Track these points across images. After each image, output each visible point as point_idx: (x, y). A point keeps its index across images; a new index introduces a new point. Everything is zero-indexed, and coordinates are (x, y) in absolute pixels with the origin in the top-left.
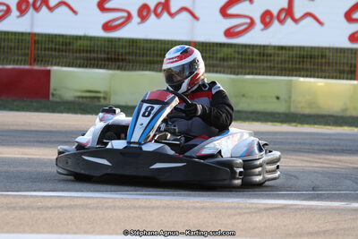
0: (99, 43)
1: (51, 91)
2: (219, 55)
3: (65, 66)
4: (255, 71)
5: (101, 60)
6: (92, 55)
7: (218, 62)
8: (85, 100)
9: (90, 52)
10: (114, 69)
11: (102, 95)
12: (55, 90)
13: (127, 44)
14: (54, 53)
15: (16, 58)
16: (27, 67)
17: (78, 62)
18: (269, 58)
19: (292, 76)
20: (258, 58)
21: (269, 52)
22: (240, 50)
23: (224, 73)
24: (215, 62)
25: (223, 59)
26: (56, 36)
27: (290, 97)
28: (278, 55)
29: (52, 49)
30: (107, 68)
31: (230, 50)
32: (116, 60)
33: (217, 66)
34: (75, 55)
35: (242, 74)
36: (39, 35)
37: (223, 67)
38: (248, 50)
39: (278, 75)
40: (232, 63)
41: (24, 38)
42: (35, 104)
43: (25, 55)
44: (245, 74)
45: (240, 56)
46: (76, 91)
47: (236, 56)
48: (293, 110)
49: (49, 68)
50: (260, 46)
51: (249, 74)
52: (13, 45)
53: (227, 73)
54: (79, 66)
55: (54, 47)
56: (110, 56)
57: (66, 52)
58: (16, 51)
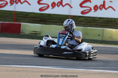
0: (38, 15)
1: (21, 31)
2: (79, 20)
3: (26, 23)
4: (91, 26)
5: (39, 21)
6: (35, 19)
7: (79, 22)
8: (32, 34)
10: (43, 24)
11: (38, 33)
12: (22, 31)
13: (47, 16)
15: (9, 19)
16: (13, 23)
17: (31, 21)
18: (96, 22)
19: (104, 28)
21: (96, 19)
22: (86, 18)
23: (80, 26)
24: (77, 22)
25: (80, 22)
26: (23, 12)
27: (103, 35)
28: (99, 20)
29: (21, 17)
30: (40, 24)
31: (83, 18)
33: (78, 24)
34: (29, 19)
35: (86, 27)
36: (17, 12)
37: (81, 24)
38: (89, 19)
39: (99, 27)
40: (83, 23)
41: (12, 13)
42: (15, 35)
43: (12, 18)
44: (88, 27)
46: (29, 31)
47: (85, 20)
48: (104, 39)
49: (20, 23)
50: (93, 17)
51: (89, 27)
52: (8, 15)
53: (82, 26)
54: (31, 23)
56: (41, 20)
57: (26, 18)
58: (9, 17)
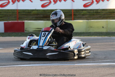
0: (41, 11)
1: (25, 29)
2: (82, 14)
3: (29, 20)
4: (94, 18)
5: (42, 17)
6: (38, 16)
7: (82, 16)
8: (36, 31)
9: (38, 15)
10: (46, 20)
12: (26, 29)
13: (50, 11)
14: (25, 16)
15: (12, 18)
16: (16, 21)
17: (34, 18)
18: (99, 14)
19: (108, 19)
20: (95, 14)
21: (99, 11)
22: (89, 11)
23: (84, 20)
24: (80, 16)
26: (26, 10)
27: (107, 27)
28: (102, 12)
29: (24, 15)
30: (44, 20)
31: (85, 11)
32: (46, 17)
33: (81, 17)
34: (32, 16)
35: (90, 20)
36: (19, 10)
37: (84, 17)
38: (92, 11)
39: (102, 19)
40: (86, 16)
41: (15, 11)
42: (19, 34)
43: (15, 17)
44: (91, 20)
45: (89, 14)
46: (33, 28)
47: (88, 13)
48: (108, 31)
49: (24, 21)
50: (96, 10)
51: (92, 20)
52: (11, 14)
53: (85, 20)
54: (34, 20)
55: (25, 14)
56: (44, 16)
57: (29, 15)
58: (12, 16)
